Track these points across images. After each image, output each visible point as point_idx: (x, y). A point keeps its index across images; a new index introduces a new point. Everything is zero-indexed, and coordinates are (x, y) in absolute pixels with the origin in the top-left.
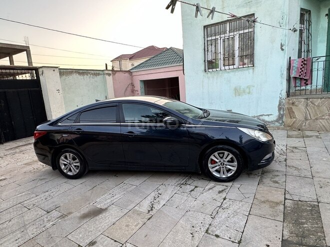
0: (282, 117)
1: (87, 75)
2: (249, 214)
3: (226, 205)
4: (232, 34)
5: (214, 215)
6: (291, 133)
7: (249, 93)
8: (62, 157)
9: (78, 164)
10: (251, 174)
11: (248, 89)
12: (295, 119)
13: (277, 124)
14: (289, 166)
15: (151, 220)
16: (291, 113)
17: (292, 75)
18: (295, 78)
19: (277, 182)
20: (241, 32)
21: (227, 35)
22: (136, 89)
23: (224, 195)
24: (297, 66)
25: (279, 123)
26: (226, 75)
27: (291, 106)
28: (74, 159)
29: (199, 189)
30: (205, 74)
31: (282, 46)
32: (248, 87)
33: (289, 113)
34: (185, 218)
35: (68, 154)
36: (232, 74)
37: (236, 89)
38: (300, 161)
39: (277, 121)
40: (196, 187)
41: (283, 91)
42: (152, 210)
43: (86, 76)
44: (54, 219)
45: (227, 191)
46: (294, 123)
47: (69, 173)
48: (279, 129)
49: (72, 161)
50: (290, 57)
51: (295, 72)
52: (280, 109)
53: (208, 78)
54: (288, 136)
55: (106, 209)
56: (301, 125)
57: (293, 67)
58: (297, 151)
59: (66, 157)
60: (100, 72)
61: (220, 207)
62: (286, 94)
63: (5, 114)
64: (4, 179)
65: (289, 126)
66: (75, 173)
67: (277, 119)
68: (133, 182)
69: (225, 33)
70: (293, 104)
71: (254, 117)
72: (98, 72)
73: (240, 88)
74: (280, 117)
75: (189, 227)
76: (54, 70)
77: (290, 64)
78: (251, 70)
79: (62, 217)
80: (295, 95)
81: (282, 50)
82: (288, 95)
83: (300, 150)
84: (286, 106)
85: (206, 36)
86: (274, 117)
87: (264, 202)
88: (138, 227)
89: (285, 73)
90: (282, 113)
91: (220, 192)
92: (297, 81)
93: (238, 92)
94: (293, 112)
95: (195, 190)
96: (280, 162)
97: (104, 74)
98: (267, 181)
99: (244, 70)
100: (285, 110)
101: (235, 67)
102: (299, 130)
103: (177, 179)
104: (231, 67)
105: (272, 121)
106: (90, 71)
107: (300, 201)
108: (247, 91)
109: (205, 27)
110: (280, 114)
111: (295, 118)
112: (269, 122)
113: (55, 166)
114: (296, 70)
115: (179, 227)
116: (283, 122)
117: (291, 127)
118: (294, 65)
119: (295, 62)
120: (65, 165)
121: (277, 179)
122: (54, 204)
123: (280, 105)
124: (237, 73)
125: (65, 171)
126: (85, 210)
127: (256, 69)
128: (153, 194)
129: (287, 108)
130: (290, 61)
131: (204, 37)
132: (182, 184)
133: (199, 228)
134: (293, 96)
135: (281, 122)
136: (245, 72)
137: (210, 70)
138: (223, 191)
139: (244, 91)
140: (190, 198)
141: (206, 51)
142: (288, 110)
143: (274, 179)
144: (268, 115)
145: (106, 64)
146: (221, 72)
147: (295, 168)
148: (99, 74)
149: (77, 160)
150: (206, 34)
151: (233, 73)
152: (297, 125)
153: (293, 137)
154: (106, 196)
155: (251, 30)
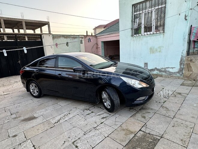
0: (182, 70)
1: (69, 38)
2: (108, 136)
3: (99, 127)
4: (151, 9)
5: (86, 132)
6: (186, 82)
7: (160, 52)
8: (31, 86)
9: (38, 90)
10: (133, 109)
11: (159, 49)
12: (191, 72)
13: (178, 75)
14: (163, 107)
15: (51, 129)
16: (189, 67)
17: (192, 39)
18: (194, 41)
19: (144, 117)
20: (157, 8)
21: (147, 10)
22: (99, 47)
23: (103, 120)
24: (196, 32)
25: (180, 74)
26: (145, 39)
27: (189, 62)
29: (94, 114)
30: (132, 38)
31: (186, 16)
32: (160, 47)
33: (188, 67)
34: (69, 131)
35: (33, 84)
36: (149, 38)
37: (151, 49)
38: (175, 104)
39: (178, 72)
40: (92, 112)
41: (184, 51)
42: (57, 122)
45: (107, 118)
46: (191, 75)
47: (34, 95)
48: (179, 78)
49: (35, 88)
50: (191, 25)
51: (194, 36)
52: (181, 64)
53: (134, 41)
54: (183, 84)
55: (37, 117)
56: (196, 77)
57: (193, 32)
58: (179, 96)
59: (32, 86)
60: (77, 36)
61: (94, 128)
62: (186, 53)
65: (187, 77)
66: (37, 95)
67: (178, 71)
68: (63, 104)
69: (146, 8)
70: (191, 60)
71: (162, 69)
72: (76, 36)
73: (154, 48)
74: (181, 70)
75: (68, 137)
76: (49, 36)
77: (191, 30)
78: (162, 36)
80: (194, 54)
81: (186, 20)
82: (188, 53)
83: (182, 95)
84: (186, 62)
85: (133, 12)
86: (176, 70)
87: (124, 130)
88: (42, 132)
89: (187, 37)
90: (182, 67)
91: (103, 118)
92: (196, 44)
93: (152, 50)
94: (191, 67)
95: (90, 114)
96: (160, 103)
97: (79, 38)
98: (139, 116)
99: (157, 35)
100: (185, 65)
101: (151, 33)
102: (194, 80)
103: (86, 106)
104: (149, 33)
105: (175, 73)
106: (71, 36)
107: (149, 133)
108: (159, 50)
109: (133, 5)
110: (181, 67)
111: (192, 71)
112: (172, 73)
113: (28, 90)
114: (195, 35)
115: (61, 136)
116: (183, 73)
117: (188, 78)
118: (194, 31)
119: (195, 29)
120: (33, 90)
121: (146, 115)
123: (181, 61)
124: (152, 38)
125: (32, 93)
127: (165, 34)
128: (65, 113)
129: (187, 63)
130: (191, 28)
131: (132, 13)
132: (86, 109)
133: (71, 139)
134: (192, 55)
135: (181, 73)
137: (135, 35)
138: (106, 117)
139: (156, 50)
140: (83, 119)
141: (133, 22)
142: (187, 65)
143: (144, 115)
144: (172, 68)
145: (87, 31)
146: (142, 37)
147: (167, 109)
148: (76, 38)
149: (37, 88)
150: (134, 10)
151: (150, 37)
152: (193, 76)
153: (185, 85)
154: (43, 110)
155: (163, 6)
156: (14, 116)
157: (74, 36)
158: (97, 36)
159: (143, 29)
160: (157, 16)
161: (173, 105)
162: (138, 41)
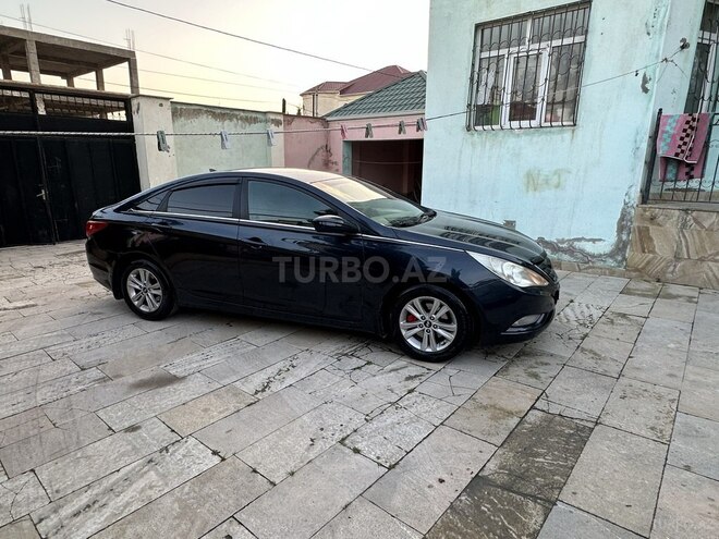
0: (625, 247)
1: (231, 120)
2: (442, 424)
3: (406, 403)
4: (536, 46)
5: (372, 415)
6: (633, 285)
7: (558, 186)
8: (132, 276)
9: (159, 292)
10: (494, 353)
11: (556, 177)
12: (651, 255)
13: (611, 262)
14: (583, 350)
15: (251, 407)
16: (644, 238)
17: (660, 153)
18: (666, 160)
19: (536, 376)
20: (557, 43)
21: (524, 48)
22: (333, 159)
23: (412, 385)
24: (672, 132)
25: (616, 261)
26: (511, 142)
27: (647, 224)
28: (152, 281)
29: (373, 368)
30: (468, 135)
31: (645, 81)
32: (558, 173)
33: (641, 240)
34: (314, 413)
35: (141, 271)
36: (524, 140)
37: (529, 175)
38: (617, 343)
39: (611, 255)
40: (369, 363)
41: (633, 189)
42: (263, 390)
43: (227, 122)
44: (87, 381)
45: (424, 378)
46: (648, 263)
47: (143, 308)
48: (612, 273)
49: (149, 286)
50: (661, 110)
51: (668, 144)
52: (621, 229)
53: (473, 144)
54: (626, 291)
55: (184, 378)
56: (664, 272)
57: (663, 132)
58: (624, 321)
59: (138, 277)
60: (259, 116)
61: (392, 404)
62: (639, 194)
63: (63, 186)
64: (33, 306)
65: (637, 270)
66: (153, 309)
67: (612, 252)
68: (254, 340)
69: (520, 42)
70: (652, 219)
71: (563, 241)
72: (254, 115)
73: (539, 174)
74: (620, 248)
75: (315, 427)
76: (161, 105)
77: (658, 125)
78: (567, 135)
79: (104, 380)
80: (661, 199)
81: (645, 90)
82: (645, 197)
83: (630, 320)
84: (635, 224)
85: (478, 48)
86: (605, 247)
87: (485, 408)
88: (222, 415)
89: (644, 146)
90: (624, 237)
91: (409, 378)
92: (670, 168)
93: (532, 181)
94: (651, 239)
95: (363, 369)
96: (570, 339)
97: (266, 121)
98: (518, 371)
99: (554, 133)
100: (635, 233)
101: (534, 123)
102: (658, 281)
103: (340, 345)
104: (525, 123)
105: (600, 255)
106: (237, 113)
107: (560, 415)
108: (555, 180)
109: (478, 26)
110: (620, 239)
111: (653, 252)
112: (593, 256)
113: (119, 290)
114: (669, 140)
115: (296, 426)
116: (624, 259)
117: (641, 272)
118: (668, 128)
119: (670, 121)
120: (137, 291)
121: (539, 370)
122: (97, 358)
123: (622, 218)
124: (535, 139)
125: (136, 303)
126: (145, 375)
127: (579, 131)
128: (280, 365)
129: (639, 227)
130: (659, 119)
131: (474, 51)
132: (346, 355)
133: (330, 433)
134: (656, 201)
135: (620, 258)
136: (554, 137)
137: (479, 128)
138: (416, 376)
139: (547, 182)
140: (347, 381)
141: (474, 82)
142: (640, 233)
143: (534, 370)
144: (594, 241)
145: (284, 101)
146: (501, 133)
147: (595, 354)
148: (255, 120)
149: (158, 285)
150: (479, 44)
151: (528, 138)
152: (655, 269)
153: (634, 295)
154: (195, 357)
155: (578, 39)
156: (94, 373)
157: (249, 115)
158: (328, 119)
159: (506, 111)
160: (554, 70)
161: (610, 343)
162: (488, 147)
